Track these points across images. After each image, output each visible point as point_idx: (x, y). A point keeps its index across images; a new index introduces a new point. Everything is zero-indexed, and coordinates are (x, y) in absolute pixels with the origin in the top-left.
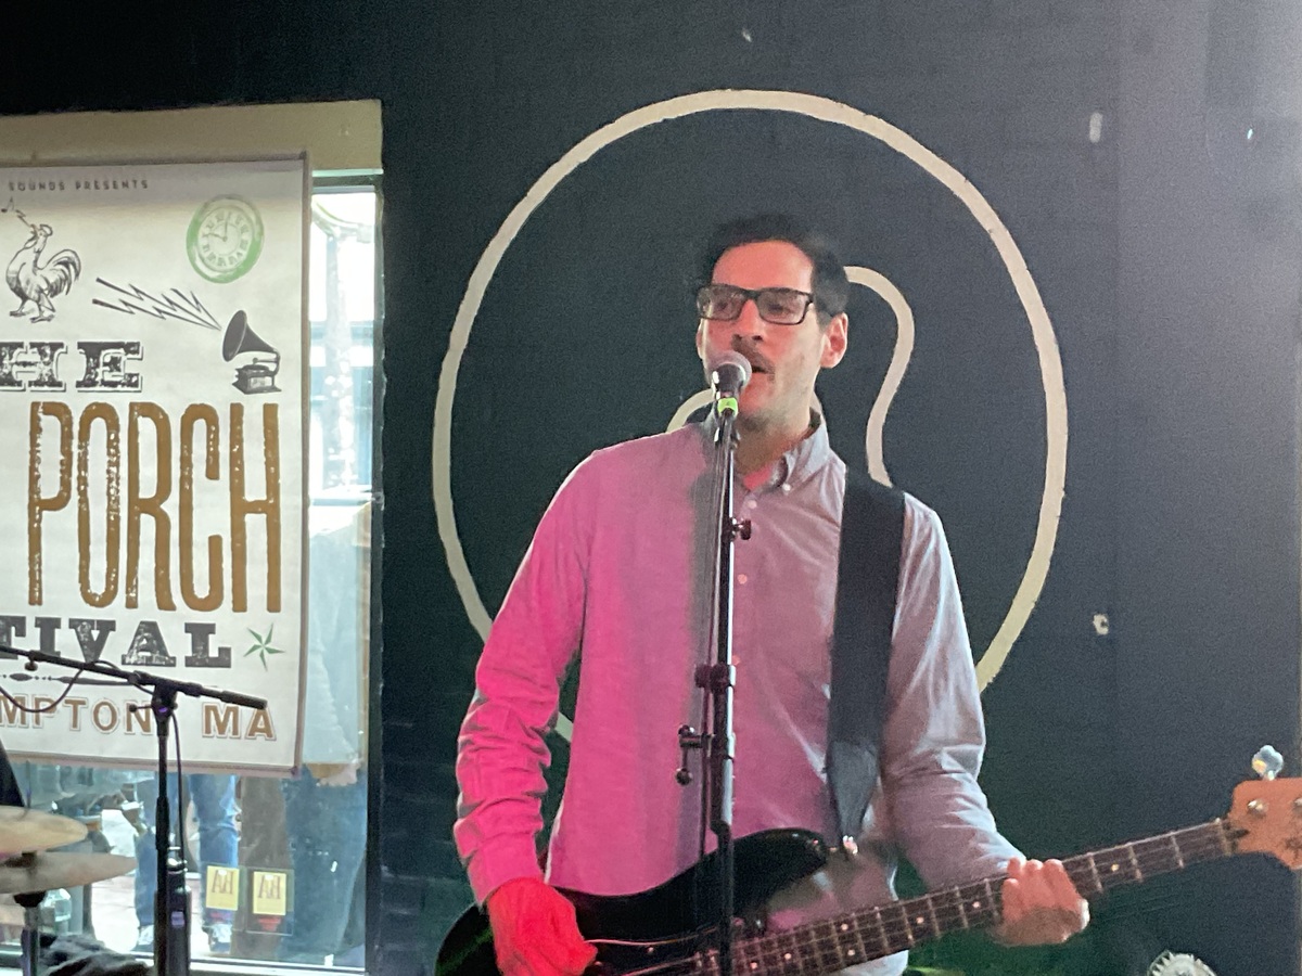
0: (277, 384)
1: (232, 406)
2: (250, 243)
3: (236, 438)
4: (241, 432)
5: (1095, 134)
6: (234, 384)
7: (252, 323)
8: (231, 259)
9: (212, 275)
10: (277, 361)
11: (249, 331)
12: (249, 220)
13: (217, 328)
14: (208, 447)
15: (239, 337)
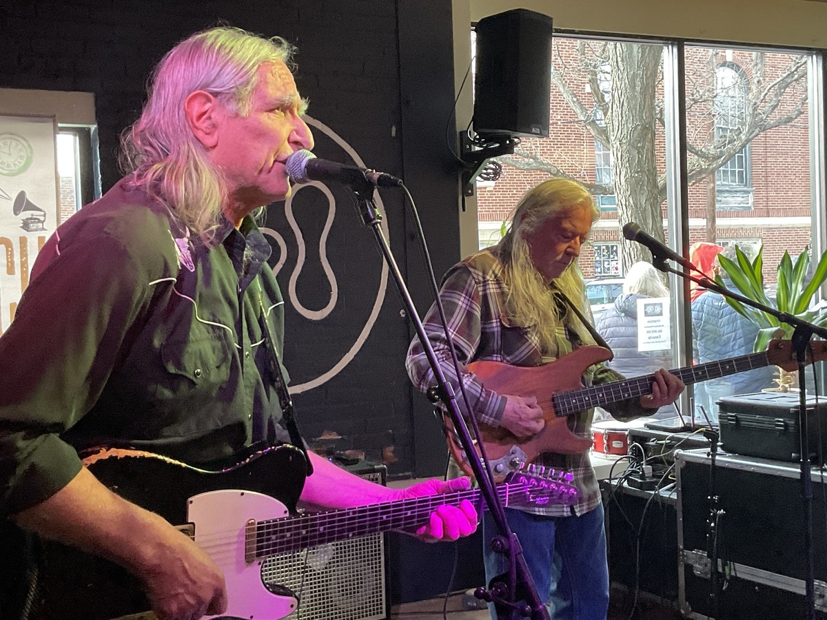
0: (44, 227)
1: (20, 238)
2: (26, 157)
3: (24, 253)
4: (26, 250)
5: (394, 133)
6: (22, 227)
7: (29, 197)
8: (15, 165)
9: (5, 172)
10: (45, 215)
11: (27, 200)
12: (22, 144)
13: (11, 199)
14: (7, 258)
15: (21, 203)
